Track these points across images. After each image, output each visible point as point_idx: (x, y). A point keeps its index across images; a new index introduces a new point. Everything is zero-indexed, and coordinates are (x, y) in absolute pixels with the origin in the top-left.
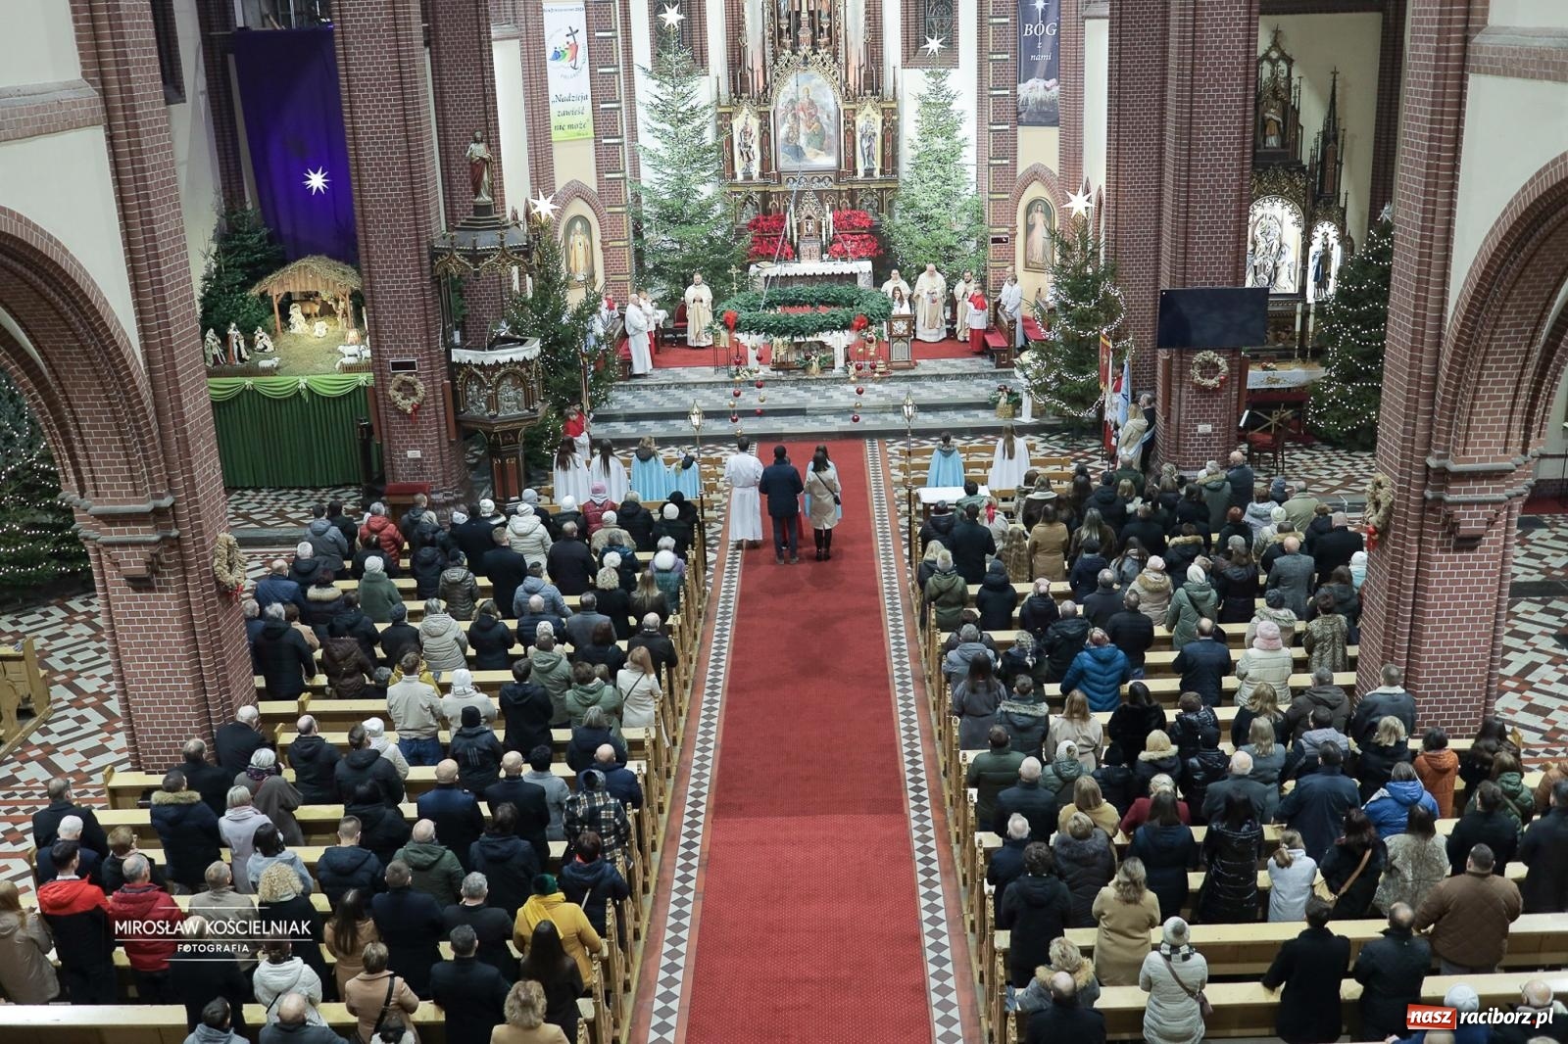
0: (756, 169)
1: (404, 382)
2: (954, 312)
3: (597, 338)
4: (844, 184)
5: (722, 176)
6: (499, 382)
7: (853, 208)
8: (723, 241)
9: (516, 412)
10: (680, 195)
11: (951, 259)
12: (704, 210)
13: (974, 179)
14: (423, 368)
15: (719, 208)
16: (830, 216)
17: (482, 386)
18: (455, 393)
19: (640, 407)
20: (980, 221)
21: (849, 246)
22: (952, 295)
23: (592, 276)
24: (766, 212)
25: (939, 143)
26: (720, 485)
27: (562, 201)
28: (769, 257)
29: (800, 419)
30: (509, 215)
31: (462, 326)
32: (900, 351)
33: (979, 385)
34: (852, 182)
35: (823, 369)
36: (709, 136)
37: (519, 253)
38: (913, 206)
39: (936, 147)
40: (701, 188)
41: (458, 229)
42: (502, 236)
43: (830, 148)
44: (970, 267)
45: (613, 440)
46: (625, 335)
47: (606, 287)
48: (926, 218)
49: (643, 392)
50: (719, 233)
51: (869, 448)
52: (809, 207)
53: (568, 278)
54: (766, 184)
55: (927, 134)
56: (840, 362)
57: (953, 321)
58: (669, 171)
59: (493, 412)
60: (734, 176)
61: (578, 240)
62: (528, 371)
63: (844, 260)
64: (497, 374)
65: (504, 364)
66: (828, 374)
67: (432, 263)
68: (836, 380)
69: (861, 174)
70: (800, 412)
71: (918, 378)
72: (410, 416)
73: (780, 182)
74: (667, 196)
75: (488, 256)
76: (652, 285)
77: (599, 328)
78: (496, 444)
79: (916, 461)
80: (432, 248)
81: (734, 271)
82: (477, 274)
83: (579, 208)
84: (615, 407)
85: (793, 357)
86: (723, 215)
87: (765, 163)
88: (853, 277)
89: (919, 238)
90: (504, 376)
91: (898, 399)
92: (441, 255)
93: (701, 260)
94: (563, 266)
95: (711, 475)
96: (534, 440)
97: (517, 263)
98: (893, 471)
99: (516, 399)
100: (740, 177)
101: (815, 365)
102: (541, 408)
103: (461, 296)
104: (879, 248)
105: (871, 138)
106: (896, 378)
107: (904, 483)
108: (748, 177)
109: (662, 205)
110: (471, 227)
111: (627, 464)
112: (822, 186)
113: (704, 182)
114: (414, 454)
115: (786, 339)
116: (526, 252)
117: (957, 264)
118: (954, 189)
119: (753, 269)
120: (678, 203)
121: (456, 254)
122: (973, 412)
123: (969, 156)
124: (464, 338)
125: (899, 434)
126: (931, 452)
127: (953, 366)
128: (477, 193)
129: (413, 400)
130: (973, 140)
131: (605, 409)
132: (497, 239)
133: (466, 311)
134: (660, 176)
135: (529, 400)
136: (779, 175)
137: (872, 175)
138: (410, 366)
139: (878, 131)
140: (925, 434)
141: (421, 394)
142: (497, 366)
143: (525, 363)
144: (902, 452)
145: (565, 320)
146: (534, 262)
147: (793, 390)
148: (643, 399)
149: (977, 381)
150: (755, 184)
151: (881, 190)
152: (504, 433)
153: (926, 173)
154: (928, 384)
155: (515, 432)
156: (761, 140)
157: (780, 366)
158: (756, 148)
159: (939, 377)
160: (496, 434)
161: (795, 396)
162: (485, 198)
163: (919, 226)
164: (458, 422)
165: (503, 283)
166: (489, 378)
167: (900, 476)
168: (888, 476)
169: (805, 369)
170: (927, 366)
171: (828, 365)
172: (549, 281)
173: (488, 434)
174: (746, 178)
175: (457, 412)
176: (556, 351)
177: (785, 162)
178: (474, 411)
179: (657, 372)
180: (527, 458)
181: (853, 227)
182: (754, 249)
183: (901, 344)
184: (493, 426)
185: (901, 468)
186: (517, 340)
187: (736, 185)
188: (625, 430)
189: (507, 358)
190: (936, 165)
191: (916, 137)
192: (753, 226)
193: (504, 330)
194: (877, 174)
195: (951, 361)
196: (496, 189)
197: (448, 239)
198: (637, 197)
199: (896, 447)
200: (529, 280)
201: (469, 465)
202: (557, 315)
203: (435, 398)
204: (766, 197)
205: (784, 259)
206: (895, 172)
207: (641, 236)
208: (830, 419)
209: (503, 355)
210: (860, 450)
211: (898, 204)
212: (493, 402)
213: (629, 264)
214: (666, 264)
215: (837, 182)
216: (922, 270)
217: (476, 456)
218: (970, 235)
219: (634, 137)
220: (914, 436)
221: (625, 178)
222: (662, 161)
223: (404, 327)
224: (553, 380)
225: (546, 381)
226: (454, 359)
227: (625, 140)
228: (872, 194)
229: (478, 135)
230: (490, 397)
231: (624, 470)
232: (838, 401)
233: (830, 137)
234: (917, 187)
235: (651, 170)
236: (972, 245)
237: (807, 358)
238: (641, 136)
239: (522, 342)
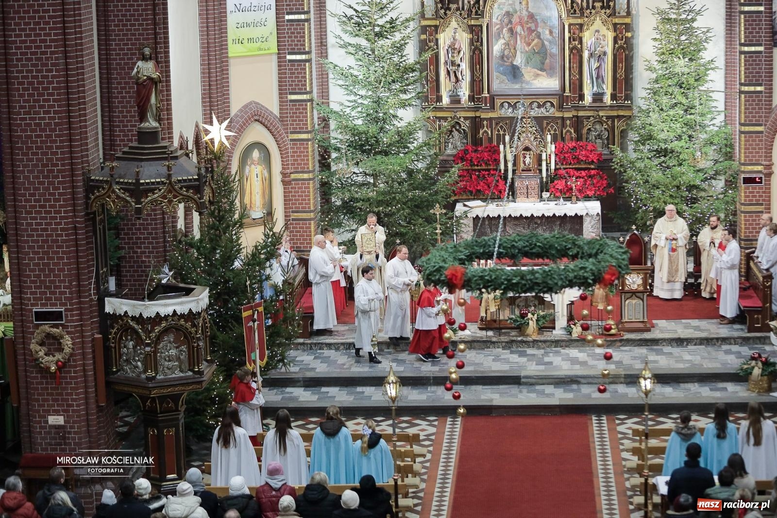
0: (464, 92)
1: (48, 335)
2: (698, 264)
3: (275, 287)
4: (568, 109)
5: (426, 99)
6: (159, 338)
7: (579, 138)
8: (425, 175)
9: (178, 374)
10: (376, 120)
11: (694, 200)
12: (403, 139)
13: (721, 107)
14: (71, 319)
15: (420, 136)
16: (551, 148)
17: (139, 341)
18: (107, 349)
19: (321, 369)
20: (729, 156)
21: (574, 183)
22: (696, 243)
23: (270, 214)
24: (476, 142)
25: (681, 65)
26: (417, 467)
27: (238, 127)
28: (477, 195)
29: (514, 389)
30: (176, 144)
31: (117, 271)
32: (633, 310)
33: (728, 352)
34: (577, 108)
35: (541, 329)
36: (411, 54)
37: (188, 188)
38: (650, 137)
39: (677, 70)
40: (401, 113)
41: (119, 159)
42: (169, 168)
43: (552, 68)
44: (717, 210)
45: (290, 410)
46: (307, 284)
47: (286, 226)
48: (664, 152)
49: (326, 352)
50: (420, 165)
51: (598, 427)
52: (528, 138)
53: (242, 216)
54: (477, 109)
55: (666, 55)
56: (561, 321)
57: (696, 274)
58: (363, 92)
59: (150, 373)
60: (439, 99)
61: (255, 172)
62: (194, 325)
63: (568, 199)
64: (157, 329)
65: (166, 317)
66: (547, 336)
67: (87, 197)
68: (557, 343)
69: (588, 99)
70: (514, 380)
71: (655, 342)
72: (53, 376)
73: (493, 107)
74: (359, 122)
75: (152, 191)
76: (339, 225)
77: (276, 274)
78: (153, 411)
79: (653, 442)
80: (87, 180)
81: (437, 211)
82: (139, 211)
83: (257, 133)
84: (293, 369)
85: (506, 315)
86: (426, 144)
87: (476, 85)
88: (578, 220)
89: (656, 176)
90: (166, 331)
91: (630, 367)
92: (98, 188)
93: (398, 196)
94: (237, 202)
95: (406, 454)
96: (196, 408)
97: (187, 199)
98: (625, 455)
99: (178, 359)
100: (446, 100)
101: (532, 325)
102: (208, 370)
103: (117, 236)
104: (609, 186)
105: (601, 57)
106: (629, 342)
107: (639, 470)
108: (455, 99)
109: (354, 132)
110: (133, 156)
111: (307, 438)
112: (542, 112)
113: (404, 105)
114: (58, 420)
115: (498, 293)
116: (196, 186)
117: (702, 205)
118: (698, 119)
119: (459, 208)
120: (373, 129)
121: (116, 188)
122: (721, 385)
123: (716, 80)
124: (118, 285)
125: (633, 410)
126: (667, 432)
127: (697, 328)
128: (143, 118)
129: (59, 356)
130: (721, 62)
131: (281, 371)
132: (164, 170)
133: (122, 253)
134: (352, 98)
135: (193, 360)
136: (492, 99)
137: (601, 100)
138: (58, 316)
139: (609, 50)
140: (663, 410)
141: (67, 350)
142: (158, 319)
143: (191, 316)
144: (636, 432)
145: (237, 264)
146: (206, 198)
147: (505, 354)
148: (325, 360)
149: (725, 347)
150: (464, 109)
151: (612, 118)
152: (163, 399)
153: (665, 100)
154: (667, 349)
155: (175, 398)
156: (472, 58)
157: (488, 325)
158: (465, 67)
159: (680, 342)
160: (153, 399)
161: (507, 361)
162: (152, 123)
163: (656, 161)
164: (108, 384)
165: (167, 220)
166: (148, 333)
167: (633, 461)
168: (618, 461)
169: (521, 328)
170: (665, 328)
171: (547, 324)
172: (221, 219)
173: (144, 399)
174: (452, 102)
175: (108, 372)
176: (226, 302)
177: (499, 83)
178: (129, 372)
179: (342, 328)
180: (188, 427)
181: (579, 161)
182: (461, 185)
183: (634, 301)
184: (150, 389)
185: (635, 451)
186: (182, 289)
187: (441, 109)
188: (304, 397)
189: (169, 310)
190: (677, 90)
191: (654, 59)
192: (460, 157)
193: (166, 276)
194: (607, 100)
195: (695, 322)
196: (164, 114)
197: (107, 170)
198: (325, 121)
199: (628, 425)
200: (196, 216)
201: (119, 434)
202: (228, 259)
203: (84, 354)
204: (476, 123)
205: (497, 197)
206: (628, 97)
207: (328, 167)
208: (549, 389)
209: (166, 307)
210: (585, 430)
211: (633, 136)
212: (151, 361)
213: (314, 200)
214: (357, 200)
215: (561, 108)
216: (661, 213)
217: (126, 424)
218: (717, 173)
219: (323, 51)
220: (651, 412)
221: (311, 100)
222: (356, 81)
223: (51, 270)
224: (221, 336)
225: (213, 337)
226: (108, 309)
227: (313, 56)
228: (601, 123)
229: (147, 51)
230: (147, 355)
231: (303, 445)
232: (558, 368)
233: (552, 56)
234: (654, 116)
235: (343, 91)
236: (719, 184)
237: (523, 316)
238: (331, 51)
239: (188, 292)
